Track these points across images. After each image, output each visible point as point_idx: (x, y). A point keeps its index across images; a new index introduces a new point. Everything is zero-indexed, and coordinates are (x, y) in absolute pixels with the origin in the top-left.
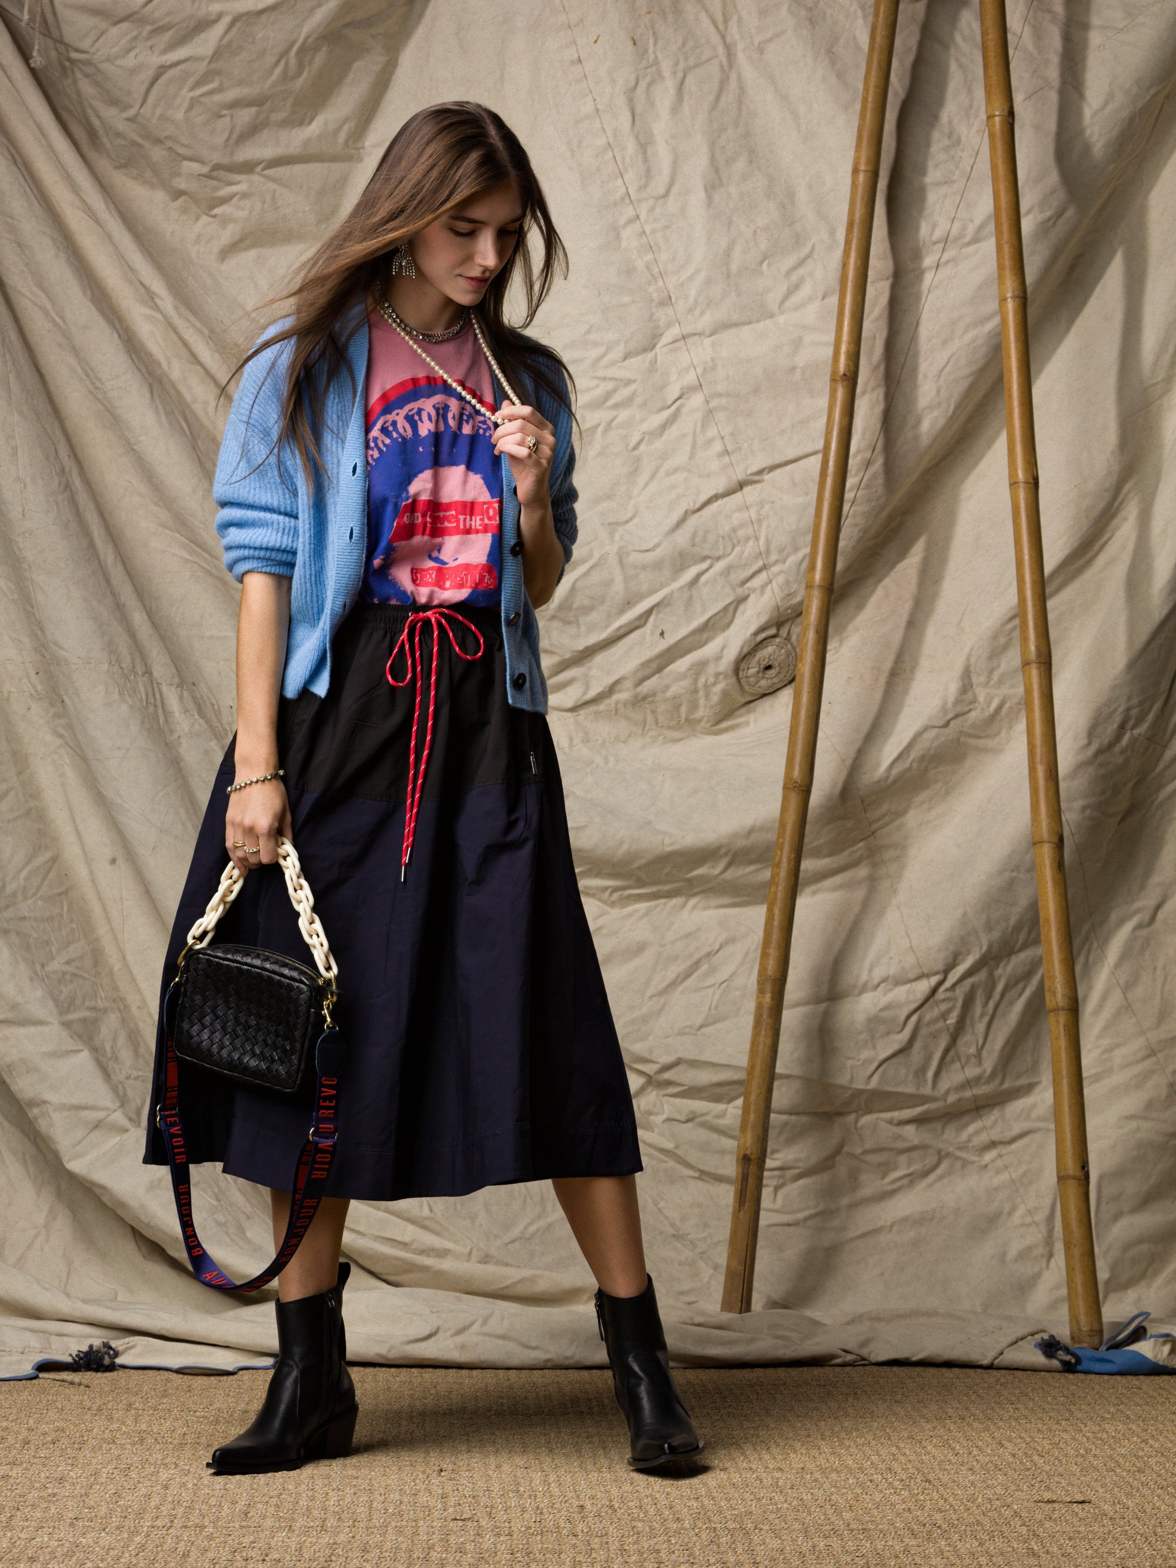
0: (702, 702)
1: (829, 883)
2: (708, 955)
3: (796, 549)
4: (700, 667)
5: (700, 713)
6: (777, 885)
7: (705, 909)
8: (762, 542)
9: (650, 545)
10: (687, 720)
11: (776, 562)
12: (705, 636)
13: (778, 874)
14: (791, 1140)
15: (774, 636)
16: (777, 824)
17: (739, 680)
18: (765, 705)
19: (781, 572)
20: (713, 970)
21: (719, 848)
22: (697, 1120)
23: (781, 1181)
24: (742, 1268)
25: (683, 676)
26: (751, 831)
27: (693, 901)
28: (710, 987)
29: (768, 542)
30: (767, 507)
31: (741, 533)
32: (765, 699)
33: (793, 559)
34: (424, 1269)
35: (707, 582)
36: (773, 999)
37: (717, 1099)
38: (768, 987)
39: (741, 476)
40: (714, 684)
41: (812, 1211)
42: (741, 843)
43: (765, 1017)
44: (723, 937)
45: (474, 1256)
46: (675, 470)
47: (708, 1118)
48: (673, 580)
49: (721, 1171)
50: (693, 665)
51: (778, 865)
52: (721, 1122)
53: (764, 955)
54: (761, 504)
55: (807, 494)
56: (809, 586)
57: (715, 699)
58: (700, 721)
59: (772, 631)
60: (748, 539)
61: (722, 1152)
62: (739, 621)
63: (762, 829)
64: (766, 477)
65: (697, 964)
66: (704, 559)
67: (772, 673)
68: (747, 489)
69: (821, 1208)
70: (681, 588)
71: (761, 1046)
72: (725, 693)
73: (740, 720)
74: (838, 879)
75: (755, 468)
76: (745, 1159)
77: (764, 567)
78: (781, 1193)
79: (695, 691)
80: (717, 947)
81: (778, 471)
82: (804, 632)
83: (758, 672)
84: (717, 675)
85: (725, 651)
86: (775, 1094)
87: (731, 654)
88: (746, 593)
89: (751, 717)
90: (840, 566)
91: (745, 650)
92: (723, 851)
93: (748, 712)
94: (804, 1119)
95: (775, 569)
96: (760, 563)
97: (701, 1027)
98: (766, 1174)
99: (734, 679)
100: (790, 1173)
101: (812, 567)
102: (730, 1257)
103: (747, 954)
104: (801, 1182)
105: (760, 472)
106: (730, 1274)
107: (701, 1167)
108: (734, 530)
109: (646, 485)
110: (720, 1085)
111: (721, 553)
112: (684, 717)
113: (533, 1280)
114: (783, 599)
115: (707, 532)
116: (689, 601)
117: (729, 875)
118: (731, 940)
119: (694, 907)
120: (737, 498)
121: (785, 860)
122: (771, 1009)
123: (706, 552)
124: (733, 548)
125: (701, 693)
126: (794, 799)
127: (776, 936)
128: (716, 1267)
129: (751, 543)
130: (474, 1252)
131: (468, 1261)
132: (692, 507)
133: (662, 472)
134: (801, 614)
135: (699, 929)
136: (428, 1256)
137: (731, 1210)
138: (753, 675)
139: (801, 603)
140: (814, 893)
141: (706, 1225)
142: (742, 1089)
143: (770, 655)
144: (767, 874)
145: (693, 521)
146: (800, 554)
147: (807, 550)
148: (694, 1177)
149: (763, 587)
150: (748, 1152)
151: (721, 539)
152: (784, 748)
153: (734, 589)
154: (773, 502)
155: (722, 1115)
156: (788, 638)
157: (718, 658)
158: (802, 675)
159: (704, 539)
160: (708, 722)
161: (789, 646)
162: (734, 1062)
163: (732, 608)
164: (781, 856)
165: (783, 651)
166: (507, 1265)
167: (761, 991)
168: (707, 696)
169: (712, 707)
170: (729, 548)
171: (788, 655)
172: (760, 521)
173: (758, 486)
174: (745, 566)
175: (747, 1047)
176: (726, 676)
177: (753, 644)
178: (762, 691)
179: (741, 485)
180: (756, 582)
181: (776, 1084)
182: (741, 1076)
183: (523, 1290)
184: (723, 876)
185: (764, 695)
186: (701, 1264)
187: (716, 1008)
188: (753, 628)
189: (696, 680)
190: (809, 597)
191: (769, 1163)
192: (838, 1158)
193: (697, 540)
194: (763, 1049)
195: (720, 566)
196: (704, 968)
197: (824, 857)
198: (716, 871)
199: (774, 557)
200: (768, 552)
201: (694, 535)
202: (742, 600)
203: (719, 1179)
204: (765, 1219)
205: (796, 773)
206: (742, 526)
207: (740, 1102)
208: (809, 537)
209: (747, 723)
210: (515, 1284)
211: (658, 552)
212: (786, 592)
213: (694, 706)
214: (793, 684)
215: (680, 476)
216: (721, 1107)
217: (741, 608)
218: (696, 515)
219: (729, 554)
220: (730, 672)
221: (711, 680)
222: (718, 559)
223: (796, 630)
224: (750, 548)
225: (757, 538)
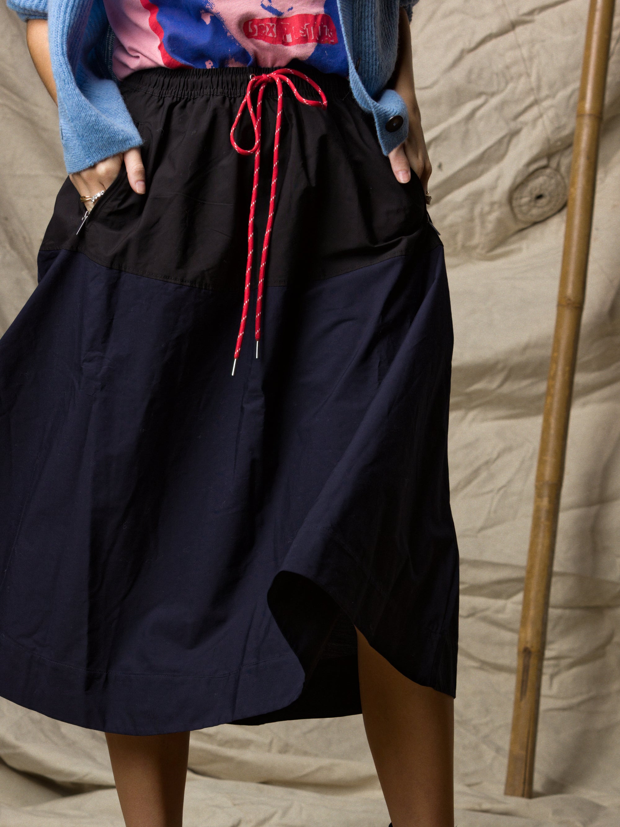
0: (478, 229)
1: (597, 395)
2: (487, 463)
3: (565, 85)
4: (477, 195)
5: (477, 239)
6: (552, 396)
7: (483, 420)
8: (533, 78)
9: (428, 83)
10: (463, 246)
11: (547, 97)
12: (481, 167)
13: (553, 386)
14: (565, 633)
15: (545, 167)
16: (551, 341)
17: (512, 209)
18: (536, 232)
19: (552, 106)
20: (491, 477)
21: (496, 363)
22: (479, 615)
23: (556, 670)
24: (523, 753)
25: (460, 206)
26: (526, 347)
27: (472, 414)
28: (488, 493)
29: (539, 79)
30: (537, 46)
31: (514, 70)
32: (536, 227)
33: (562, 94)
34: (229, 759)
35: (481, 119)
36: (550, 502)
37: (497, 595)
38: (546, 492)
39: (513, 16)
40: (489, 213)
41: (585, 697)
42: (516, 359)
43: (543, 519)
44: (501, 446)
45: (275, 748)
46: (452, 13)
47: (488, 613)
48: (451, 114)
49: (501, 661)
50: (470, 195)
51: (553, 378)
52: (500, 617)
53: (541, 462)
54: (532, 42)
55: (575, 32)
56: (580, 115)
57: (490, 226)
58: (475, 247)
59: (543, 162)
60: (520, 76)
61: (501, 644)
62: (512, 153)
63: (537, 345)
64: (538, 17)
65: (476, 473)
66: (480, 94)
67: (543, 201)
68: (519, 29)
69: (592, 694)
70: (458, 123)
71: (540, 547)
72: (500, 222)
73: (513, 247)
74: (606, 392)
75: (525, 9)
76: (526, 652)
77: (536, 102)
78: (556, 681)
79: (472, 220)
80: (495, 455)
81: (549, 12)
82: (576, 160)
83: (530, 201)
84: (492, 204)
85: (500, 182)
86: (553, 590)
87: (506, 184)
88: (519, 126)
89: (524, 244)
90: (608, 99)
91: (519, 180)
92: (500, 366)
93: (523, 239)
94: (578, 612)
95: (546, 104)
96: (531, 99)
97: (482, 529)
98: (545, 663)
99: (506, 209)
100: (564, 662)
101: (583, 97)
102: (513, 742)
103: (523, 462)
104: (574, 671)
105: (531, 13)
106: (513, 759)
107: (482, 658)
108: (508, 67)
109: (425, 26)
110: (499, 582)
111: (495, 89)
112: (460, 244)
113: (330, 768)
114: (553, 132)
115: (482, 70)
116: (466, 134)
117: (507, 388)
118: (509, 449)
119: (473, 420)
120: (510, 37)
121: (560, 373)
122: (548, 512)
123: (482, 89)
124: (507, 83)
125: (477, 221)
126: (568, 315)
127: (552, 444)
128: (498, 750)
129: (523, 80)
130: (275, 741)
131: (269, 751)
132: (468, 46)
133: (439, 14)
134: (570, 145)
135: (477, 440)
136: (232, 747)
137: (512, 697)
138: (526, 204)
139: (572, 134)
140: (584, 405)
141: (487, 711)
142: (522, 585)
143: (541, 185)
144: (542, 387)
145: (469, 60)
146: (569, 90)
147: (577, 85)
148: (474, 668)
149: (535, 121)
150: (529, 646)
151: (495, 77)
152: (557, 271)
153: (507, 123)
154: (543, 41)
155: (501, 610)
156: (557, 170)
157: (493, 188)
158: (574, 200)
159: (480, 76)
160: (482, 249)
161: (559, 177)
162: (514, 562)
163: (506, 140)
164: (557, 368)
165: (553, 181)
166: (306, 753)
167: (539, 495)
168: (483, 222)
169: (487, 235)
170: (503, 84)
171: (558, 184)
172: (531, 59)
173: (529, 26)
174: (518, 101)
175: (526, 547)
176: (501, 205)
177: (526, 174)
178: (534, 219)
179: (513, 25)
180: (528, 116)
181: (554, 580)
182: (522, 574)
183: (321, 777)
184: (500, 391)
185: (535, 223)
186: (484, 747)
187: (495, 512)
188: (525, 159)
189: (472, 210)
190: (580, 126)
191: (548, 653)
192: (608, 648)
193: (474, 76)
194: (541, 548)
195: (494, 101)
196: (484, 475)
197: (594, 371)
198: (494, 385)
199: (545, 92)
200: (539, 88)
201: (470, 72)
202: (514, 134)
203: (500, 668)
204: (545, 704)
205: (570, 291)
206: (515, 63)
207: (520, 597)
208: (579, 72)
209: (520, 250)
210: (313, 772)
211: (436, 90)
212: (557, 125)
213: (470, 234)
214: (564, 212)
215: (456, 19)
216: (500, 603)
217: (515, 141)
218: (471, 55)
219: (502, 91)
220: (504, 200)
221: (487, 209)
222: (493, 94)
223: (565, 162)
224: (522, 85)
225: (529, 75)
